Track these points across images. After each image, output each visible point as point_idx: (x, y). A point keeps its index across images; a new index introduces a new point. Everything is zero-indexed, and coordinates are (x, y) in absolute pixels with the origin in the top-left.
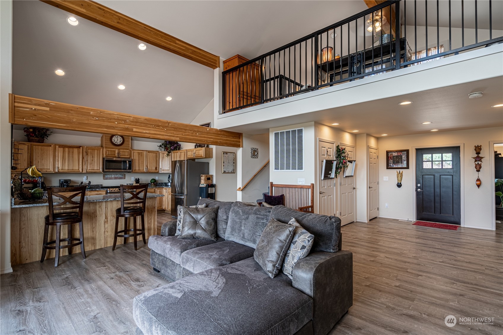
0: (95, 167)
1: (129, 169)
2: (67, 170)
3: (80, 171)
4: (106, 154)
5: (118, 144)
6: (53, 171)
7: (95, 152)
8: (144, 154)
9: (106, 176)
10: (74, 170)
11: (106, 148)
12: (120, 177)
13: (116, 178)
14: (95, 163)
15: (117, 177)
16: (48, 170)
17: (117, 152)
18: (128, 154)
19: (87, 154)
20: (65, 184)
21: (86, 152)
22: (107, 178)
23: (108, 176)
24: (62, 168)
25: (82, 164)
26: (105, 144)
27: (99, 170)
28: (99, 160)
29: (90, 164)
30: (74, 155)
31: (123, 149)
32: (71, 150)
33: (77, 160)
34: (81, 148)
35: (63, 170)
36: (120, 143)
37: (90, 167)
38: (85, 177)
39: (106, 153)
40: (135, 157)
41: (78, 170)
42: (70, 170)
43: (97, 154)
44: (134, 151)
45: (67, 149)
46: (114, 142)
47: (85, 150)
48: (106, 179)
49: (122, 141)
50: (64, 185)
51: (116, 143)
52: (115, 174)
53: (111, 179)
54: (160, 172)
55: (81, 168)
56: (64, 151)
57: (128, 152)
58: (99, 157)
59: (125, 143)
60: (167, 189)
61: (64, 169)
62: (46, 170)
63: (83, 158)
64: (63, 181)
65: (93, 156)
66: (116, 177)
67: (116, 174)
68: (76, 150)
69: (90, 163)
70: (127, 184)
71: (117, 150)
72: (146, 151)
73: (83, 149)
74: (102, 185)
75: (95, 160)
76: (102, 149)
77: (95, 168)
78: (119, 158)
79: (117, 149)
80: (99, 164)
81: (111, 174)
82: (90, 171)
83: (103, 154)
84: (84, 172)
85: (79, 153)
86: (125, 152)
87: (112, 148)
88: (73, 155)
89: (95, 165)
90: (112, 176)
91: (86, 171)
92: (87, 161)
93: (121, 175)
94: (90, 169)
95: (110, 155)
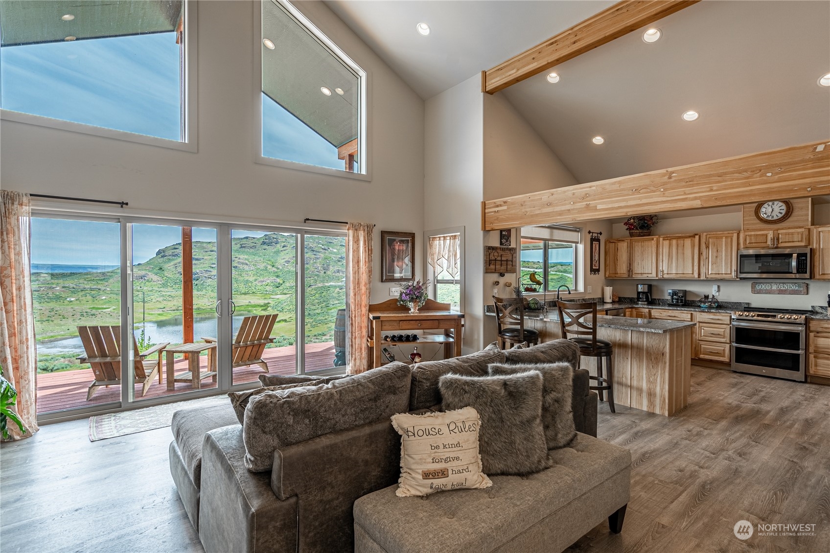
0: (722, 269)
1: (799, 272)
2: (674, 275)
3: (696, 277)
4: (745, 243)
5: (775, 218)
6: (655, 276)
7: (722, 242)
9: (758, 287)
10: (684, 275)
11: (746, 230)
12: (792, 290)
13: (781, 292)
14: (722, 261)
15: (785, 290)
16: (650, 276)
17: (770, 235)
18: (802, 238)
19: (707, 247)
20: (674, 297)
21: (706, 243)
22: (760, 290)
23: (764, 287)
24: (668, 271)
25: (698, 264)
26: (745, 223)
27: (731, 274)
28: (730, 256)
29: (712, 264)
30: (685, 250)
31: (789, 228)
32: (681, 242)
33: (690, 258)
34: (697, 237)
35: (669, 275)
36: (780, 216)
37: (712, 270)
38: (715, 288)
39: (745, 240)
41: (691, 275)
42: (679, 275)
43: (725, 245)
45: (674, 242)
46: (765, 217)
47: (704, 240)
48: (758, 293)
49: (784, 212)
51: (769, 219)
52: (780, 283)
53: (769, 292)
55: (697, 271)
56: (670, 245)
57: (802, 234)
58: (729, 250)
62: (647, 275)
63: (700, 254)
65: (719, 248)
66: (782, 290)
67: (783, 283)
68: (688, 242)
69: (712, 262)
70: (813, 307)
71: (771, 232)
73: (701, 239)
74: (748, 304)
75: (722, 256)
76: (737, 234)
77: (722, 271)
78: (777, 248)
79: (770, 229)
80: (730, 263)
81: (768, 283)
82: (714, 276)
83: (738, 244)
84: (702, 279)
85: (693, 246)
86: (792, 234)
87: (760, 230)
88: (683, 250)
89: (722, 266)
90: (771, 287)
91: (706, 276)
92: (707, 259)
93: (796, 286)
94: (712, 274)
95: (754, 244)
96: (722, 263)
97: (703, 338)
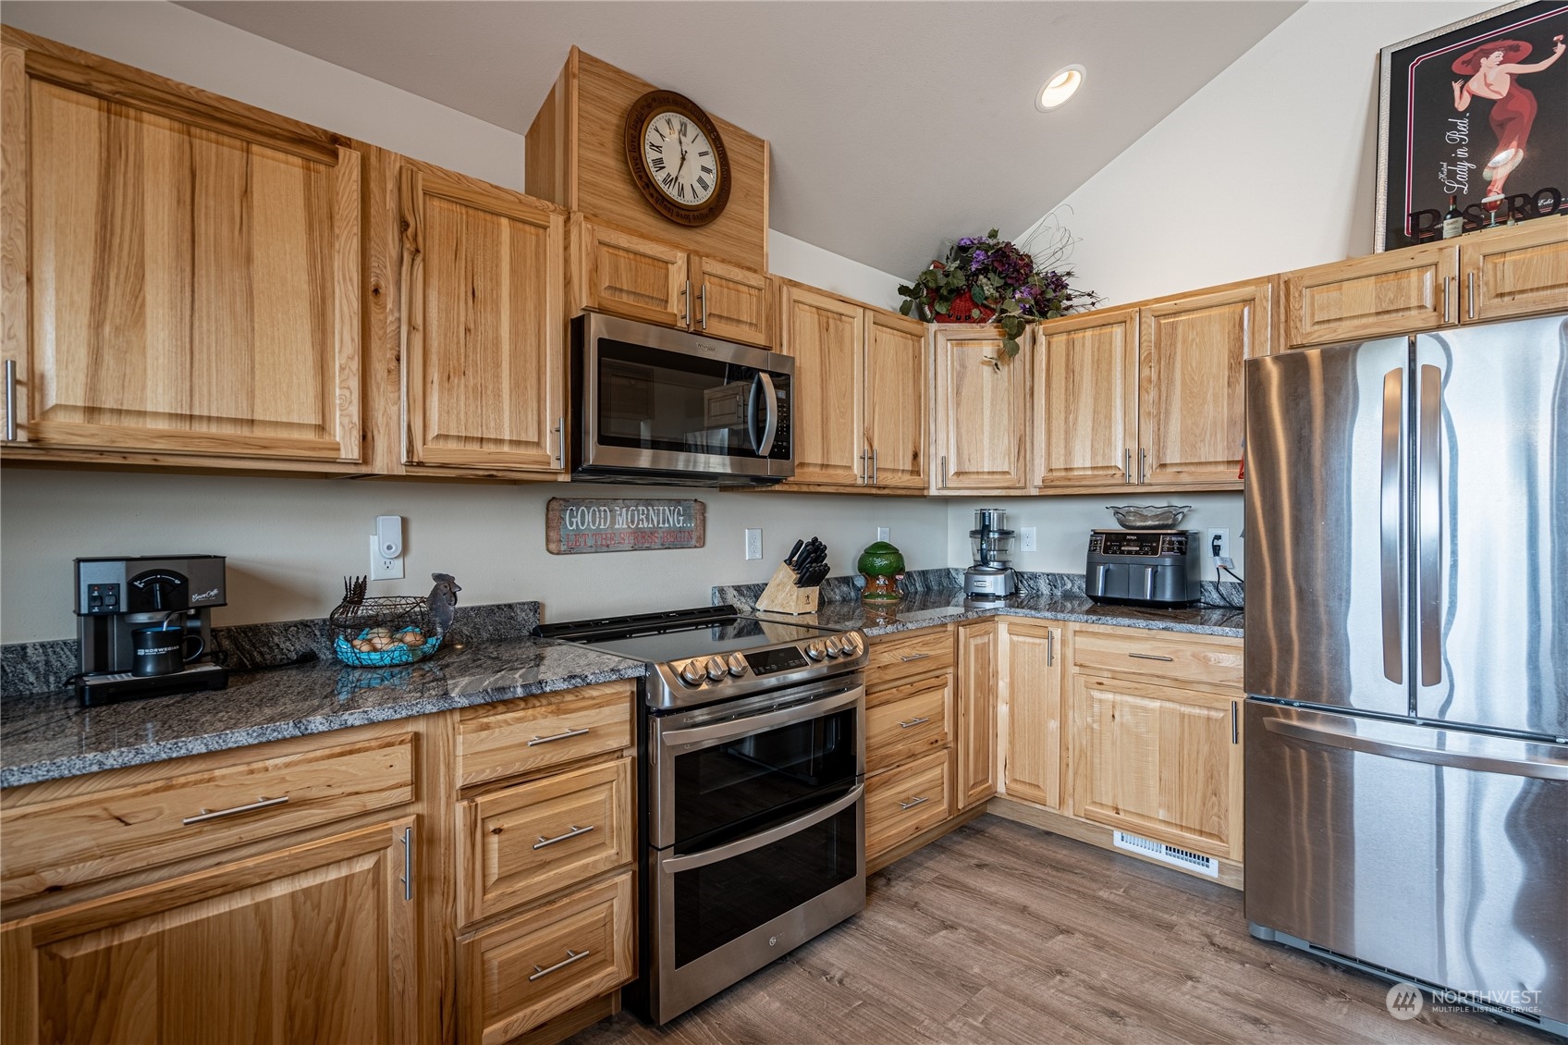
0: (499, 411)
1: (773, 455)
2: (163, 425)
3: (343, 455)
4: (593, 285)
5: (689, 200)
7: (497, 243)
8: (852, 328)
10: (259, 433)
11: (592, 217)
12: (671, 531)
13: (642, 540)
14: (498, 365)
15: (652, 532)
17: (677, 278)
18: (759, 314)
19: (415, 255)
20: (142, 618)
21: (404, 225)
22: (578, 533)
23: (588, 518)
24: (93, 386)
25: (355, 365)
26: (588, 176)
27: (538, 444)
28: (532, 340)
29: (446, 376)
30: (258, 238)
31: (724, 260)
32: (218, 153)
33: (302, 308)
34: (350, 164)
35: (106, 421)
36: (702, 195)
37: (446, 411)
38: (388, 529)
39: (595, 269)
40: (803, 348)
41: (310, 436)
42: (214, 429)
43: (513, 271)
44: (796, 293)
45: (153, 136)
46: (659, 177)
47: (391, 204)
48: (570, 551)
49: (711, 183)
50: (138, 636)
51: (672, 192)
52: (639, 501)
53: (604, 544)
54: (933, 492)
55: (355, 410)
56: (116, 156)
57: (759, 299)
58: (530, 306)
59: (733, 206)
60: (1057, 633)
61: (119, 412)
63: (370, 294)
64: (115, 575)
65: (479, 284)
66: (642, 533)
67: (648, 502)
69: (445, 357)
70: (722, 591)
71: (681, 257)
72: (865, 307)
73: (374, 186)
74: (536, 607)
75: (497, 328)
76: (561, 219)
77: (499, 427)
78: (698, 332)
79: (677, 246)
80: (533, 381)
81: (600, 501)
82: (453, 452)
83: (567, 282)
84: (380, 465)
85: (320, 222)
86: (736, 288)
87: (644, 235)
88: (244, 223)
89: (498, 395)
90: (613, 522)
91: (410, 451)
92: (418, 338)
93: (679, 513)
94: (446, 437)
95: (625, 298)
96: (497, 377)
97: (496, 899)
